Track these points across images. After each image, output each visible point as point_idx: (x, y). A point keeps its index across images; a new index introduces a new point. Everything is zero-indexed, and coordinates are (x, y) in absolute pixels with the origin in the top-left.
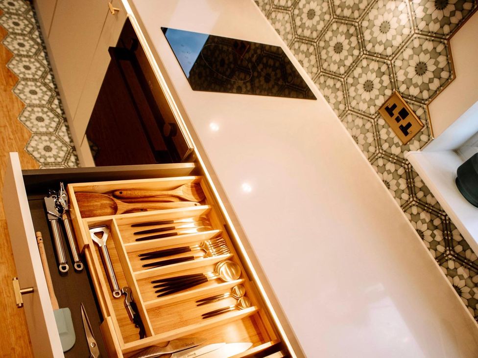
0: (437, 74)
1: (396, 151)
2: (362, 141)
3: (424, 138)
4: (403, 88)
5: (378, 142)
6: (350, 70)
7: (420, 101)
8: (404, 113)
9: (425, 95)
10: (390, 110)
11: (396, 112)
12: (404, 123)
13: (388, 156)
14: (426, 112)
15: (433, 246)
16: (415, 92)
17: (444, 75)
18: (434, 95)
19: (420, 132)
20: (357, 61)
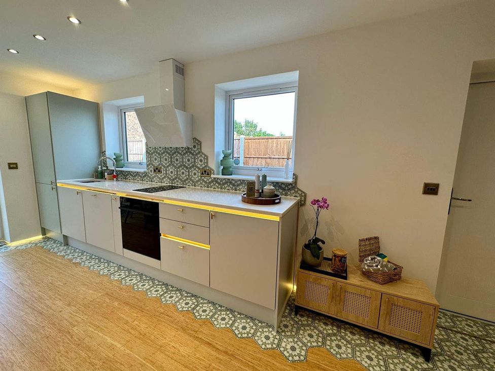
0: (204, 159)
1: (210, 180)
2: (203, 186)
3: (212, 172)
4: (201, 167)
5: (206, 182)
6: (189, 175)
7: (206, 166)
8: (205, 171)
9: (206, 164)
10: (202, 174)
11: (204, 173)
12: (207, 173)
13: (210, 183)
14: (209, 167)
15: (232, 189)
16: (203, 166)
17: (206, 158)
18: (207, 163)
19: (210, 172)
20: (189, 172)
